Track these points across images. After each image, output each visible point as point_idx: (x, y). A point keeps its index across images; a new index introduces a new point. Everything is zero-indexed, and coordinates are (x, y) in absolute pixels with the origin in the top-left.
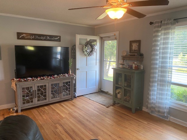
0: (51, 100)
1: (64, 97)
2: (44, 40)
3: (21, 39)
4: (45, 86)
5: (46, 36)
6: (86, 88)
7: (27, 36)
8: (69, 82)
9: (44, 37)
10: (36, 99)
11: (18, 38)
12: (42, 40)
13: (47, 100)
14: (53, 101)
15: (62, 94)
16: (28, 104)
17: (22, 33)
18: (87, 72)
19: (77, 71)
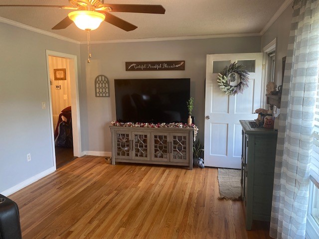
0: (153, 158)
1: (175, 160)
2: (160, 69)
3: (129, 70)
4: (146, 136)
5: (162, 63)
6: (227, 155)
7: (138, 65)
8: (185, 138)
9: (159, 65)
10: (134, 152)
11: (127, 69)
12: (156, 69)
13: (148, 159)
14: (157, 161)
15: (172, 155)
16: (124, 157)
17: (132, 63)
18: (228, 124)
19: (206, 121)
